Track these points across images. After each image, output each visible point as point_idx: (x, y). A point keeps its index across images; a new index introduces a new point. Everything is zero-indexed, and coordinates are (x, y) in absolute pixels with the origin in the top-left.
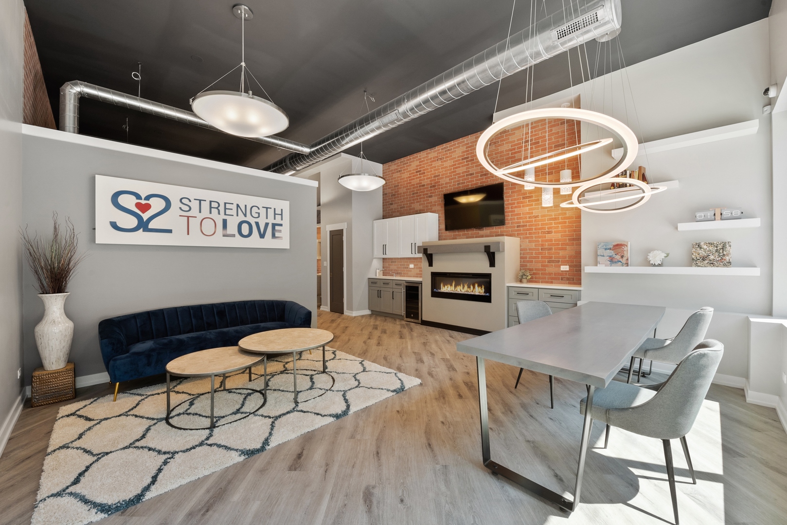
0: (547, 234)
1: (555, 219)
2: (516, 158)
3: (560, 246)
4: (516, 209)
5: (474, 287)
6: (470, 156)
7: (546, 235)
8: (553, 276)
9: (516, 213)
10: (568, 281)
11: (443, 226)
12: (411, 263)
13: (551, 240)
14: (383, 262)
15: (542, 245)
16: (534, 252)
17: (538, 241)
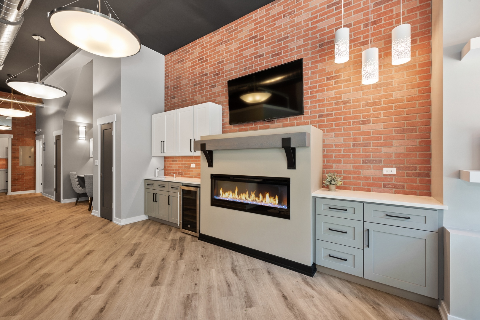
0: (362, 124)
1: (375, 104)
2: (318, 29)
3: (382, 141)
4: (317, 94)
5: (264, 197)
6: (259, 33)
7: (361, 126)
8: (372, 181)
9: (317, 99)
10: (394, 190)
11: (227, 120)
12: (193, 162)
13: (368, 133)
14: (165, 161)
15: (355, 140)
16: (343, 149)
17: (350, 135)
